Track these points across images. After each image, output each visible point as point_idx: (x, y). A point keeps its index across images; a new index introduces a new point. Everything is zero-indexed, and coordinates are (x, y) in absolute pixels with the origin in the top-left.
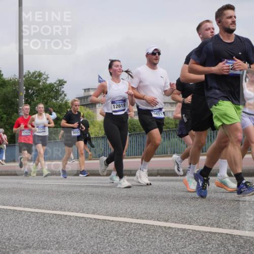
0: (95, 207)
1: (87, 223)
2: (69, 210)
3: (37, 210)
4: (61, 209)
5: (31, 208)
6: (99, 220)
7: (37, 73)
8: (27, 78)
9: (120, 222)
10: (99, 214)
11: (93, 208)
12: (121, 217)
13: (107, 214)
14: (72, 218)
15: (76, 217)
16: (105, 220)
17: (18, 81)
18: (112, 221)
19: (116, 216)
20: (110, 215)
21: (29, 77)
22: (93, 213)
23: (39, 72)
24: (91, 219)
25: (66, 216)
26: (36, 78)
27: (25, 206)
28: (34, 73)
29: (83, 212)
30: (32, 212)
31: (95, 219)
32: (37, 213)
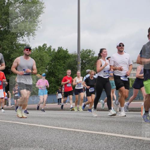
0: (122, 130)
1: (117, 139)
2: (107, 132)
3: (88, 131)
4: (102, 131)
5: (84, 130)
6: (124, 138)
7: (88, 50)
8: (82, 54)
9: (137, 139)
10: (124, 134)
11: (121, 130)
12: (138, 136)
13: (129, 134)
14: (108, 136)
15: (111, 136)
16: (128, 138)
17: (77, 55)
18: (133, 139)
19: (135, 135)
20: (131, 135)
21: (83, 53)
22: (121, 134)
23: (89, 50)
24: (120, 137)
25: (105, 135)
26: (87, 53)
27: (81, 129)
28: (86, 50)
29: (115, 133)
30: (85, 133)
31: (122, 137)
32: (88, 133)
